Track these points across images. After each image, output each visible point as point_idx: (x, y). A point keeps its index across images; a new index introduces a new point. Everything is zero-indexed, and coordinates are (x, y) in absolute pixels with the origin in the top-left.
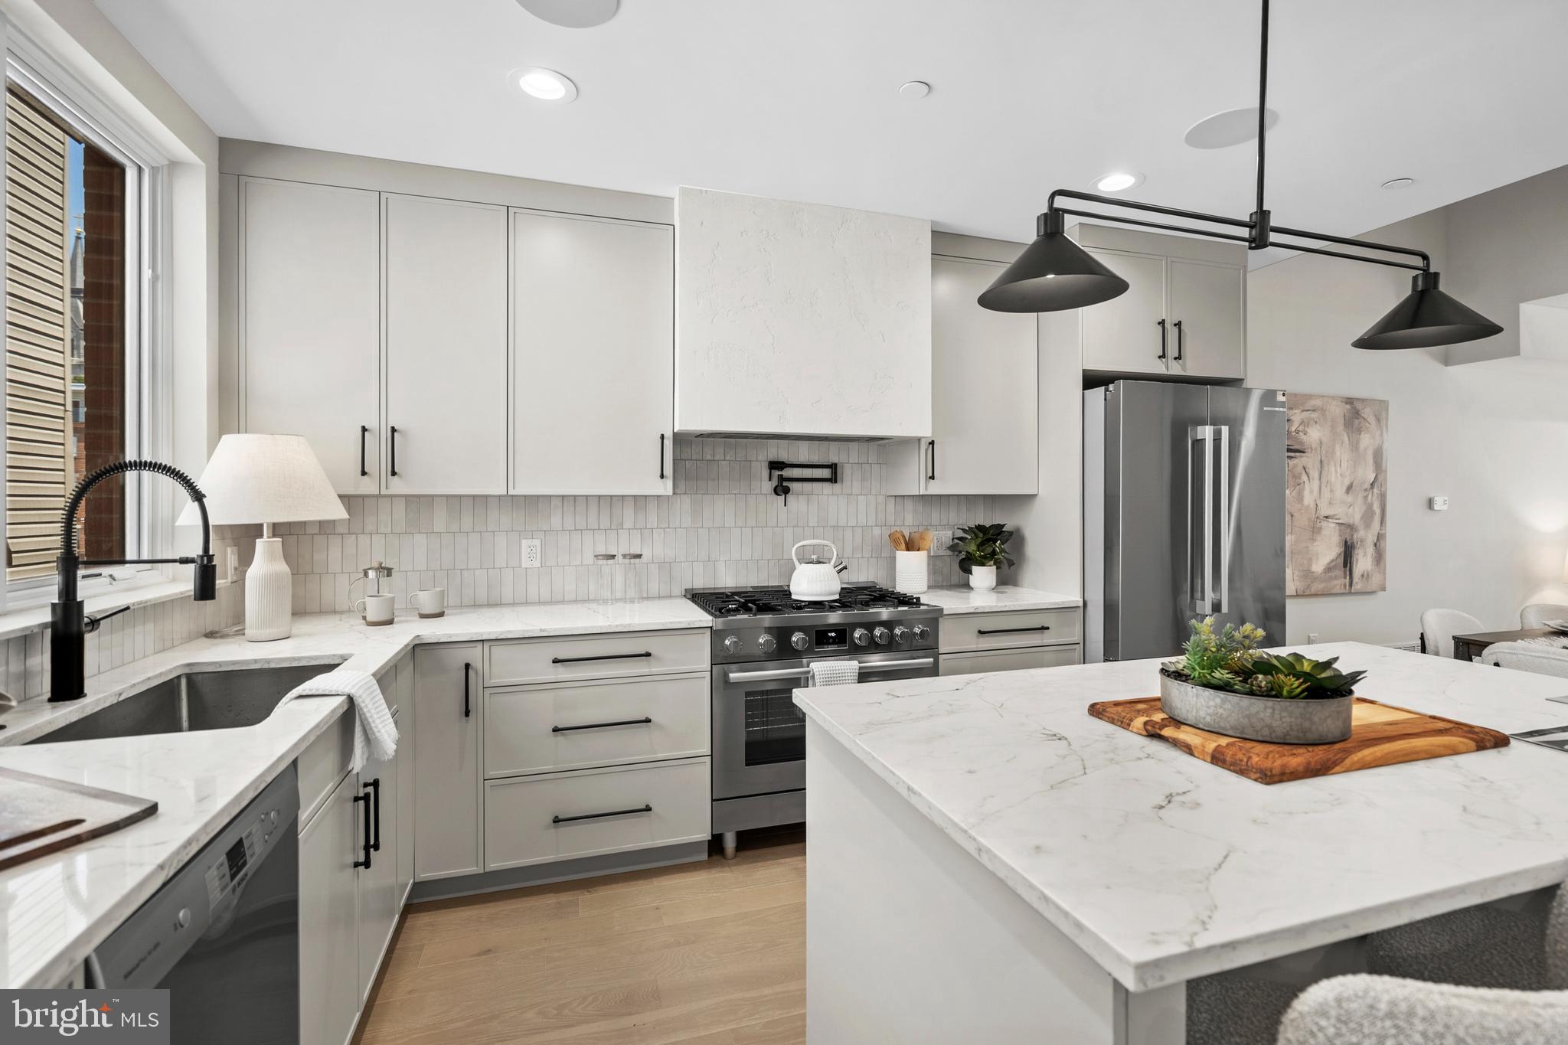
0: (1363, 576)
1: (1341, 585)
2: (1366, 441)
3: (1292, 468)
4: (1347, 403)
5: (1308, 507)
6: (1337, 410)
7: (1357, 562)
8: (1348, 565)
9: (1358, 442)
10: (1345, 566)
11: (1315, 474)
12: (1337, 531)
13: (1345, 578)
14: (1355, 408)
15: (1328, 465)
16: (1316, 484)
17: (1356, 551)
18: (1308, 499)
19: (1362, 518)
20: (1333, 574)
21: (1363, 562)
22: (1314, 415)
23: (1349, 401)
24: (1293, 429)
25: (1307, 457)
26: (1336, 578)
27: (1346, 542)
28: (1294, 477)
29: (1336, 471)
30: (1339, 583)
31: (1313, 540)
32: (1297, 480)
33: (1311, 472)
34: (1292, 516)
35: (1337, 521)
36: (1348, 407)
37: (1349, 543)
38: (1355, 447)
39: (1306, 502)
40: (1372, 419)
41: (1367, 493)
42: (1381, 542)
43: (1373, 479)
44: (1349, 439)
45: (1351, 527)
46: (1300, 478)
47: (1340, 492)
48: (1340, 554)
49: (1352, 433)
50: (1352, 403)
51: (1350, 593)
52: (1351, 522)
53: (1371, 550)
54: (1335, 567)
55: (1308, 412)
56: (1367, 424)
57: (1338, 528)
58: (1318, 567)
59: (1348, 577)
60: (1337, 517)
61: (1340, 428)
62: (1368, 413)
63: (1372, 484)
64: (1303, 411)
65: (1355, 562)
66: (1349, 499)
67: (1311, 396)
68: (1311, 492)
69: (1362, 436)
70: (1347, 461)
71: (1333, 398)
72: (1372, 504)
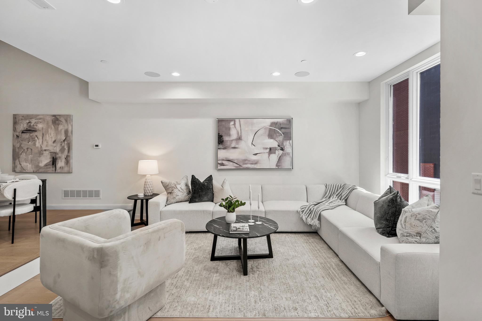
0: (60, 168)
1: (51, 170)
2: (61, 127)
3: (32, 136)
4: (53, 116)
5: (38, 147)
6: (50, 119)
7: (58, 164)
8: (54, 164)
9: (58, 128)
10: (53, 164)
11: (41, 138)
12: (50, 154)
13: (53, 168)
14: (56, 118)
15: (46, 135)
16: (41, 141)
17: (58, 160)
18: (38, 144)
19: (60, 151)
20: (48, 167)
21: (60, 164)
22: (40, 120)
23: (54, 116)
24: (32, 125)
25: (37, 133)
26: (49, 168)
27: (53, 158)
28: (32, 138)
29: (49, 137)
30: (52, 169)
31: (40, 157)
32: (34, 139)
33: (39, 137)
34: (31, 150)
35: (50, 151)
36: (54, 117)
37: (55, 158)
38: (56, 129)
39: (37, 146)
40: (64, 121)
41: (61, 143)
42: (68, 158)
43: (64, 139)
44: (54, 127)
45: (56, 153)
46: (35, 139)
47: (50, 143)
48: (51, 161)
49: (56, 125)
50: (56, 116)
51: (55, 173)
52: (55, 152)
53: (64, 160)
54: (49, 165)
55: (38, 120)
56: (62, 122)
57: (50, 153)
58: (42, 164)
59: (54, 168)
60: (49, 150)
61: (51, 123)
62: (62, 119)
63: (64, 140)
64: (36, 119)
65: (57, 164)
66: (55, 145)
67: (39, 115)
68: (39, 143)
69: (60, 126)
70: (54, 133)
71: (48, 115)
72: (64, 146)
